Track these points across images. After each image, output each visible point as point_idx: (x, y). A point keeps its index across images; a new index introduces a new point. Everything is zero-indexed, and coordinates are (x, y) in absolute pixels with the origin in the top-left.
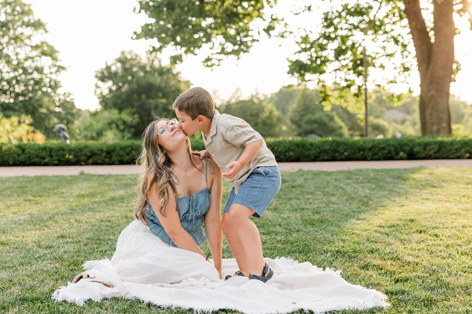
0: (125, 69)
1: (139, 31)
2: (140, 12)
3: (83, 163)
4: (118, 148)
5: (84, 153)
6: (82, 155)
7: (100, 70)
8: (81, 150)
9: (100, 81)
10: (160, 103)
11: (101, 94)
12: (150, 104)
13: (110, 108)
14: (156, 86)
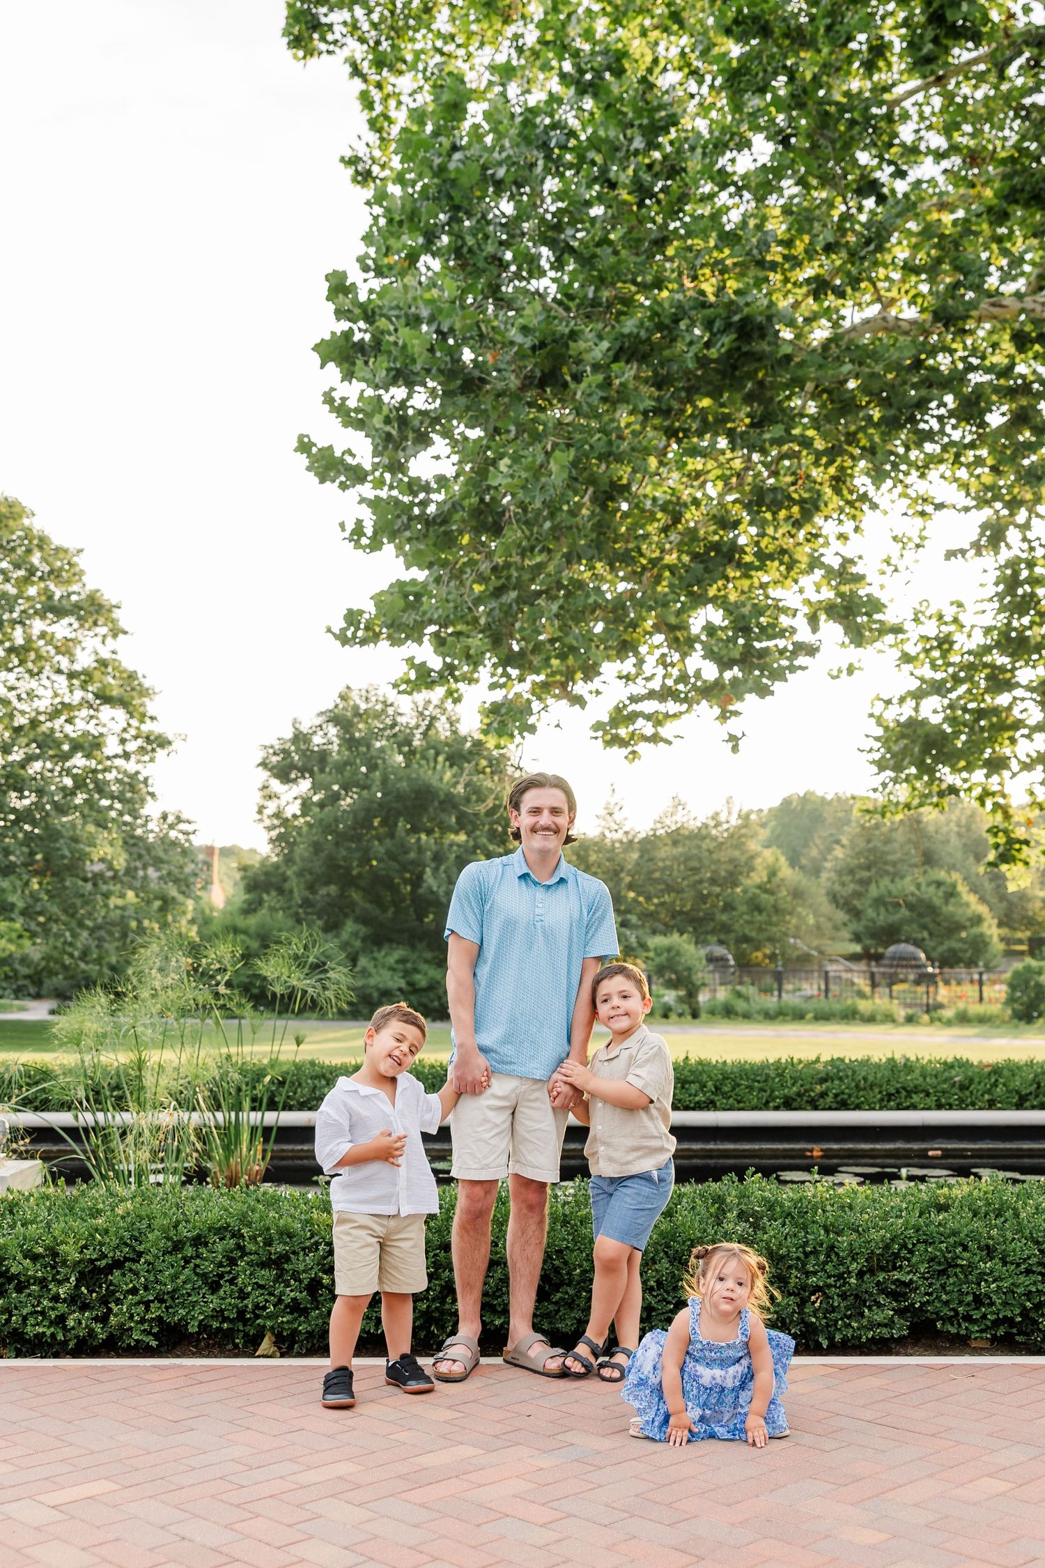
0: (350, 742)
1: (368, 609)
7: (278, 744)
9: (276, 776)
10: (451, 845)
11: (277, 815)
12: (420, 850)
13: (303, 859)
14: (442, 797)
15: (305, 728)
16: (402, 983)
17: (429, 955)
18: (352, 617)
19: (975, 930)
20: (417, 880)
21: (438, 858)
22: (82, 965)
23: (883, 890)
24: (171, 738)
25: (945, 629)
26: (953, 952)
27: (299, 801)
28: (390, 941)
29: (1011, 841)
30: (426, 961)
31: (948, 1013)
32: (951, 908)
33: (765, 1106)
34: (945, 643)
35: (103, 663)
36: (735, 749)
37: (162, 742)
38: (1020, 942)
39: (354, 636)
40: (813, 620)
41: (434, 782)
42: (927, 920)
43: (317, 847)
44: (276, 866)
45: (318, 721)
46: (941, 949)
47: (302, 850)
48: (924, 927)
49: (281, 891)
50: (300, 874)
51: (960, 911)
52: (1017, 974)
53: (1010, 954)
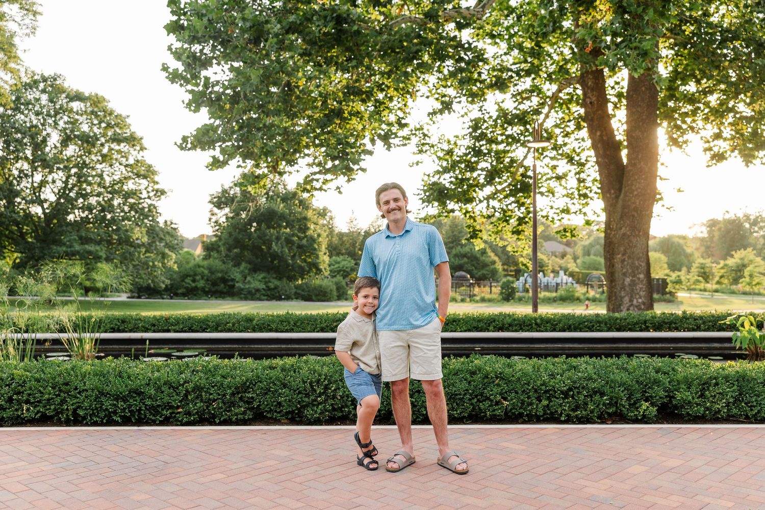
0: (244, 193)
7: (216, 194)
9: (215, 206)
10: (283, 233)
11: (216, 222)
12: (272, 235)
13: (225, 239)
14: (279, 214)
15: (226, 187)
16: (264, 287)
17: (275, 276)
18: (185, 139)
19: (492, 267)
20: (269, 248)
21: (278, 238)
22: (137, 280)
23: (457, 251)
24: (166, 190)
25: (451, 147)
26: (484, 275)
27: (225, 217)
28: (260, 270)
29: (475, 230)
30: (273, 278)
31: (478, 298)
32: (484, 258)
33: (313, 331)
34: (450, 152)
35: (138, 161)
36: (340, 192)
37: (163, 192)
38: (511, 271)
39: (186, 147)
40: (373, 141)
41: (276, 209)
42: (474, 262)
43: (230, 234)
44: (216, 242)
45: (232, 185)
46: (480, 273)
47: (225, 235)
48: (473, 265)
49: (218, 252)
50: (224, 244)
51: (487, 259)
52: (504, 283)
53: (505, 276)
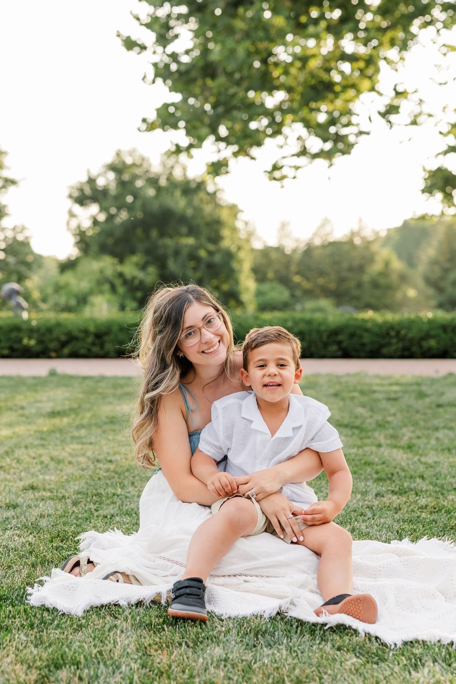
0: (122, 184)
1: (152, 116)
2: (154, 82)
3: (53, 354)
4: (115, 328)
5: (54, 335)
6: (51, 340)
7: (78, 185)
8: (50, 330)
9: (76, 202)
11: (78, 228)
12: (166, 248)
14: (177, 215)
21: (177, 254)
27: (91, 219)
37: (13, 182)
41: (174, 206)
45: (102, 169)
